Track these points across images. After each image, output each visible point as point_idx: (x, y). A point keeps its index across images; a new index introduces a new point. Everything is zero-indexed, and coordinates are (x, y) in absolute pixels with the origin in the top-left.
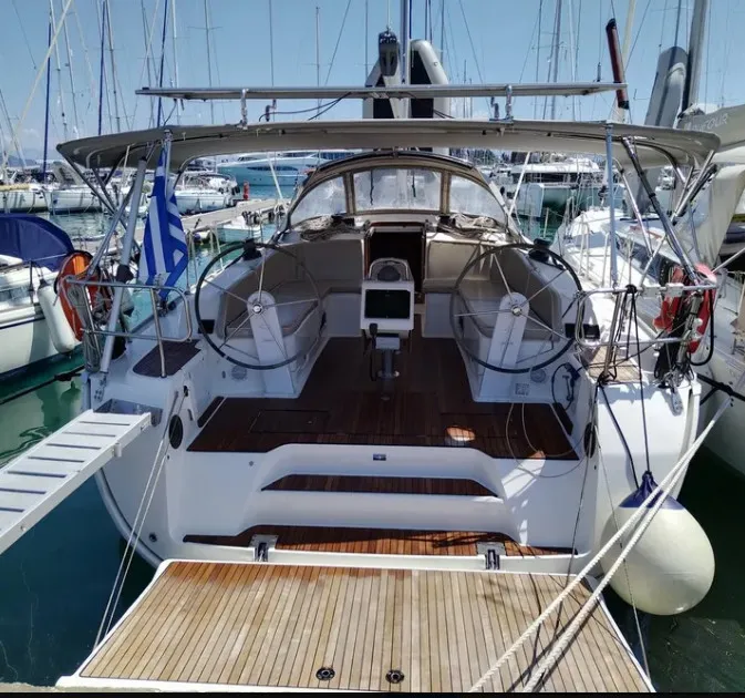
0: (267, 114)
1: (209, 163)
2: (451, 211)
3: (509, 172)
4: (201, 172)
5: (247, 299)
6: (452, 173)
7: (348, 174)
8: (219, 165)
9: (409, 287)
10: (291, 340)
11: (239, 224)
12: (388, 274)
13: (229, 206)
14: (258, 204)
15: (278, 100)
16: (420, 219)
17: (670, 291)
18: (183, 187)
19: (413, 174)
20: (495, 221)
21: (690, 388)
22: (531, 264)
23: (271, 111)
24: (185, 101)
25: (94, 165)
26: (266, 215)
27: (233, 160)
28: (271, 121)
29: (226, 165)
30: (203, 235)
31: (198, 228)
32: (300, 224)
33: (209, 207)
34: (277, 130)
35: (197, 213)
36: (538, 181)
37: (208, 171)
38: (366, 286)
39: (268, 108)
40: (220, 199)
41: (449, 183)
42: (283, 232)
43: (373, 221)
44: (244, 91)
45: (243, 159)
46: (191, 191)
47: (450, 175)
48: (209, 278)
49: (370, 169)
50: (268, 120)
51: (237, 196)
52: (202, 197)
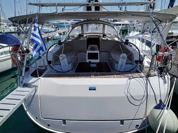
0: (63, 10)
1: (50, 22)
2: (105, 33)
3: (113, 24)
4: (49, 24)
5: (59, 56)
6: (105, 24)
7: (82, 25)
8: (53, 22)
9: (98, 52)
10: (70, 65)
11: (58, 35)
12: (93, 49)
13: (55, 31)
14: (61, 31)
15: (65, 7)
16: (98, 35)
17: (165, 54)
18: (45, 27)
19: (97, 25)
20: (115, 35)
21: (168, 77)
22: (125, 45)
23: (64, 9)
24: (42, 7)
25: (20, 23)
26: (63, 33)
27: (56, 21)
28: (64, 12)
29: (54, 22)
30: (50, 38)
31: (49, 36)
32: (71, 36)
33: (51, 31)
34: (65, 14)
35: (48, 33)
36: (119, 25)
37: (51, 24)
38: (88, 52)
39: (63, 9)
40: (53, 30)
41: (105, 27)
42: (68, 38)
43: (87, 35)
44: (56, 4)
45: (57, 21)
46: (47, 28)
47: (105, 25)
48: (50, 50)
49: (87, 24)
50: (63, 11)
51: (57, 29)
52: (49, 29)
